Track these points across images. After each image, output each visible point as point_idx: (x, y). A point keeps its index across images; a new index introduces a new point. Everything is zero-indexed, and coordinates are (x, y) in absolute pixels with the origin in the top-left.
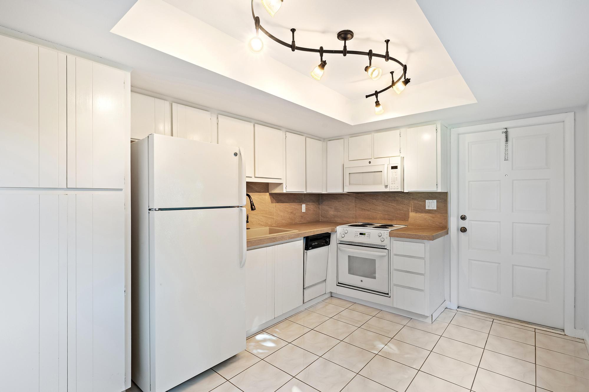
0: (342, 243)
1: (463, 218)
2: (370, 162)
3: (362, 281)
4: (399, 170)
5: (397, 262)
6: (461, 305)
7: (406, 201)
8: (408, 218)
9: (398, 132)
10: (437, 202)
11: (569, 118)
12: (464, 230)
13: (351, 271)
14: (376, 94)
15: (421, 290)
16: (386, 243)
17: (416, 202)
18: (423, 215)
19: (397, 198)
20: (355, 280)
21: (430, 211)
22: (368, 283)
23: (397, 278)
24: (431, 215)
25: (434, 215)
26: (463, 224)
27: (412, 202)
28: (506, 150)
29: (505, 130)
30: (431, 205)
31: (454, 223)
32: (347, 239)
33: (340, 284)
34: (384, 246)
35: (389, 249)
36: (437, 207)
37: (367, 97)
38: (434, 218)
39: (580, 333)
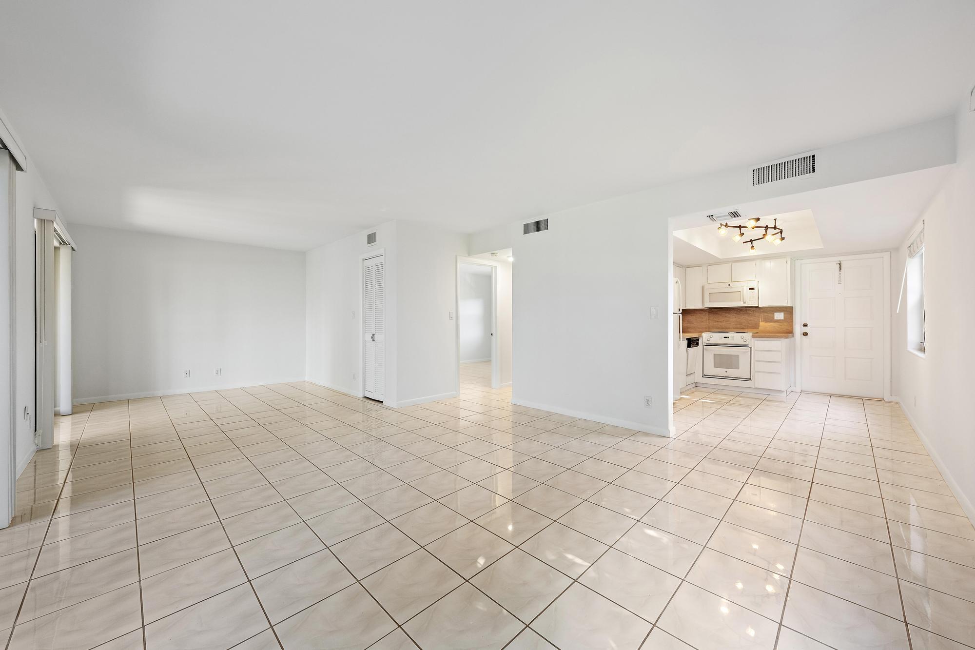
0: (708, 345)
1: (805, 325)
2: (729, 285)
3: (726, 372)
4: (755, 291)
5: (757, 356)
6: (803, 389)
7: (757, 314)
8: (759, 326)
9: (754, 262)
10: (784, 314)
11: (886, 256)
12: (805, 334)
13: (716, 365)
14: (751, 241)
15: (779, 373)
16: (749, 343)
17: (766, 314)
18: (772, 324)
19: (749, 312)
20: (721, 372)
21: (778, 321)
22: (732, 372)
23: (757, 366)
24: (779, 324)
25: (781, 324)
26: (805, 330)
27: (762, 315)
28: (840, 276)
29: (839, 262)
30: (779, 316)
31: (798, 329)
32: (712, 341)
33: (704, 376)
34: (747, 345)
35: (751, 347)
36: (784, 318)
37: (744, 243)
38: (781, 326)
39: (894, 399)
